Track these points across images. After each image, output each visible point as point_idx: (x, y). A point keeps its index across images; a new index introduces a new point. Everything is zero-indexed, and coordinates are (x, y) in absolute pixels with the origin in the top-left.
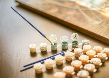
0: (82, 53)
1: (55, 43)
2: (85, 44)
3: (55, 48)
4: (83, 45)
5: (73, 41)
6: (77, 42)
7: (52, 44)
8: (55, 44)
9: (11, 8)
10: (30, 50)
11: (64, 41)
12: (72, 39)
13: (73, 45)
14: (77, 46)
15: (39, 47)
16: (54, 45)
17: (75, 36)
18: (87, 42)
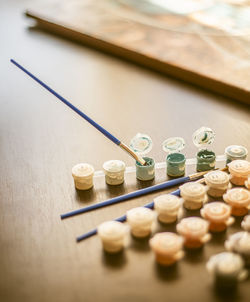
0: (230, 185)
1: (146, 159)
2: (235, 159)
3: (150, 173)
4: (229, 161)
5: (200, 150)
6: (212, 153)
7: (138, 163)
8: (149, 162)
9: (12, 61)
10: (75, 182)
11: (173, 152)
12: (197, 145)
13: (200, 161)
14: (211, 165)
15: (101, 172)
16: (145, 165)
17: (203, 136)
18: (239, 151)
